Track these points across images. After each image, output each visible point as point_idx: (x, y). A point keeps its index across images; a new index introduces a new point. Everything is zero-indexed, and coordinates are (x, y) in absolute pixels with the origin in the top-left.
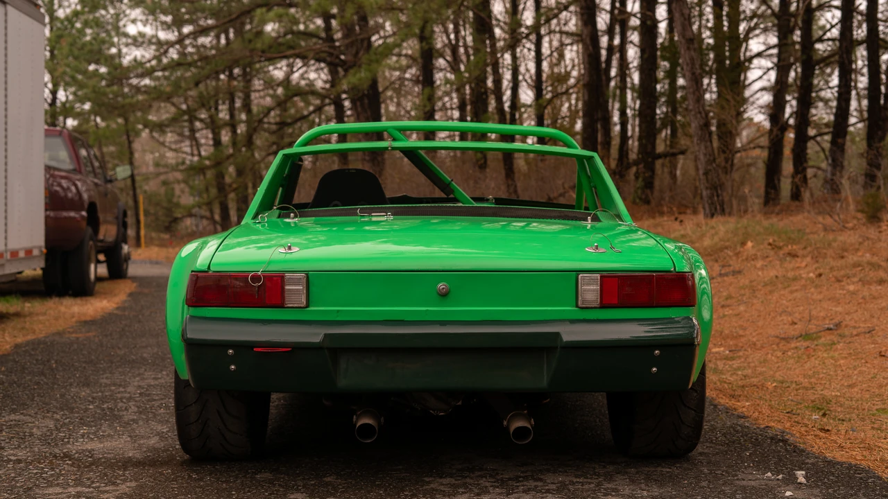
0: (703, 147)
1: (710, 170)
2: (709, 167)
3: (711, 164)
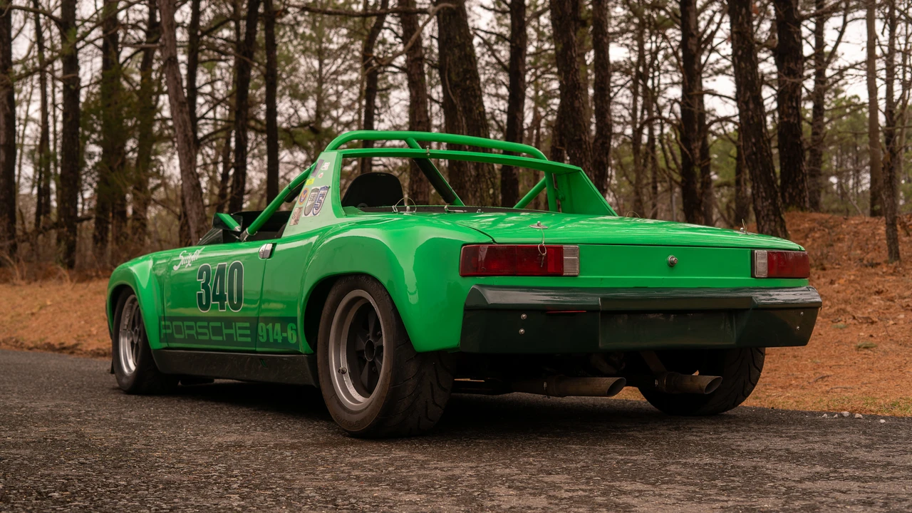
0: (195, 207)
1: (203, 229)
2: (201, 226)
3: (203, 223)
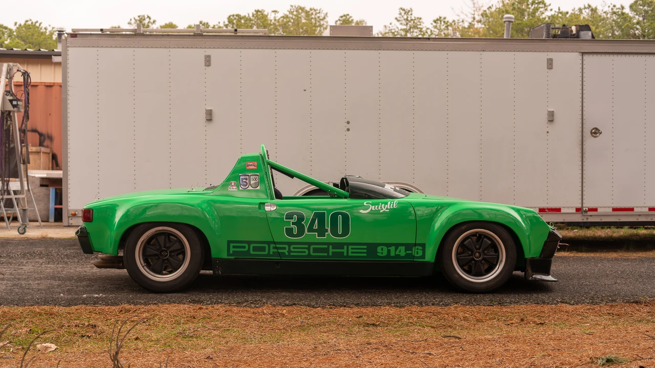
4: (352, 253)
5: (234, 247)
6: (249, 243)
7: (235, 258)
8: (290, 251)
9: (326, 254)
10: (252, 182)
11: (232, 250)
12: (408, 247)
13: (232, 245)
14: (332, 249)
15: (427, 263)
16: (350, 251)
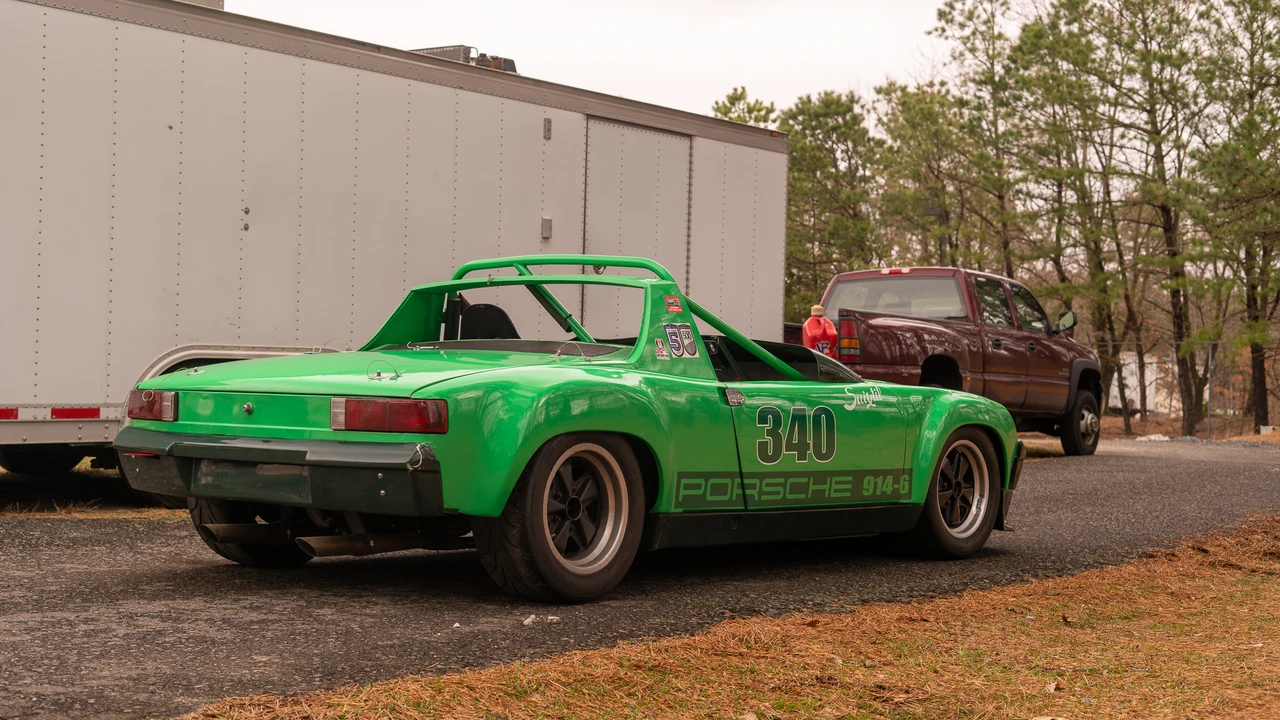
4: (836, 491)
5: (687, 487)
6: (707, 476)
7: (684, 512)
8: (761, 493)
9: (803, 496)
10: (686, 342)
11: (683, 492)
12: (897, 474)
13: (684, 481)
14: (814, 484)
15: (915, 505)
16: (834, 487)
